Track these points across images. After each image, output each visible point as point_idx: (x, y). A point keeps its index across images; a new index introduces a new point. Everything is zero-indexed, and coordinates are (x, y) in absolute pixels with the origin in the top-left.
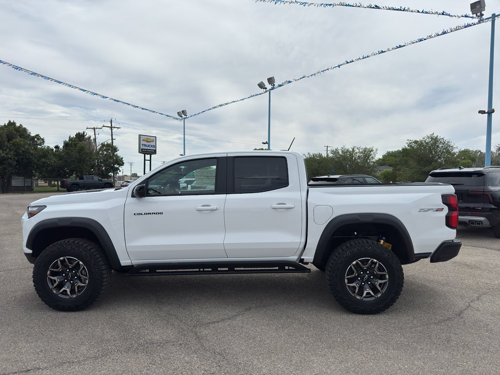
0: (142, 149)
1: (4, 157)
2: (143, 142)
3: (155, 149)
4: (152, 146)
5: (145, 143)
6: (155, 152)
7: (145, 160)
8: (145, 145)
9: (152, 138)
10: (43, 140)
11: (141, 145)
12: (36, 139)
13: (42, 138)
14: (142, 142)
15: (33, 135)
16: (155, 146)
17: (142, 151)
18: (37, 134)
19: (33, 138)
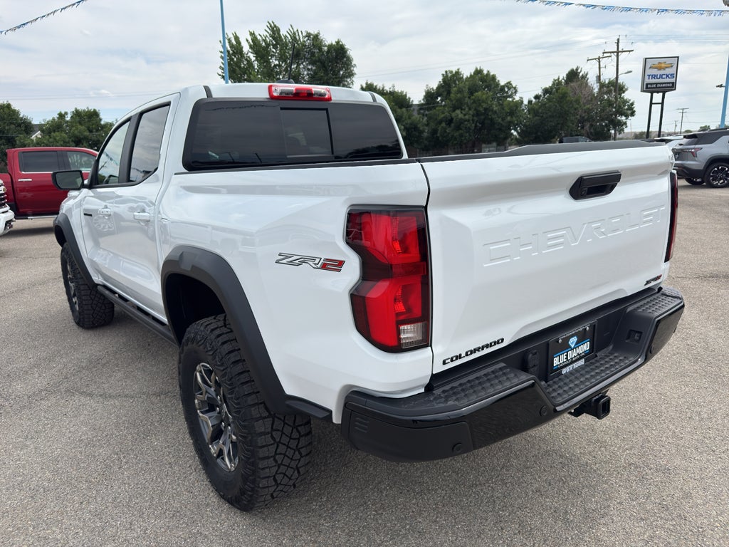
0: (647, 84)
1: (461, 119)
2: (651, 70)
3: (673, 80)
4: (667, 76)
5: (655, 72)
6: (672, 87)
7: (651, 104)
8: (654, 76)
9: (668, 61)
10: (515, 88)
11: (646, 77)
12: (506, 89)
13: (514, 86)
14: (649, 72)
15: (502, 83)
16: (675, 76)
17: (647, 87)
18: (509, 81)
19: (502, 88)
